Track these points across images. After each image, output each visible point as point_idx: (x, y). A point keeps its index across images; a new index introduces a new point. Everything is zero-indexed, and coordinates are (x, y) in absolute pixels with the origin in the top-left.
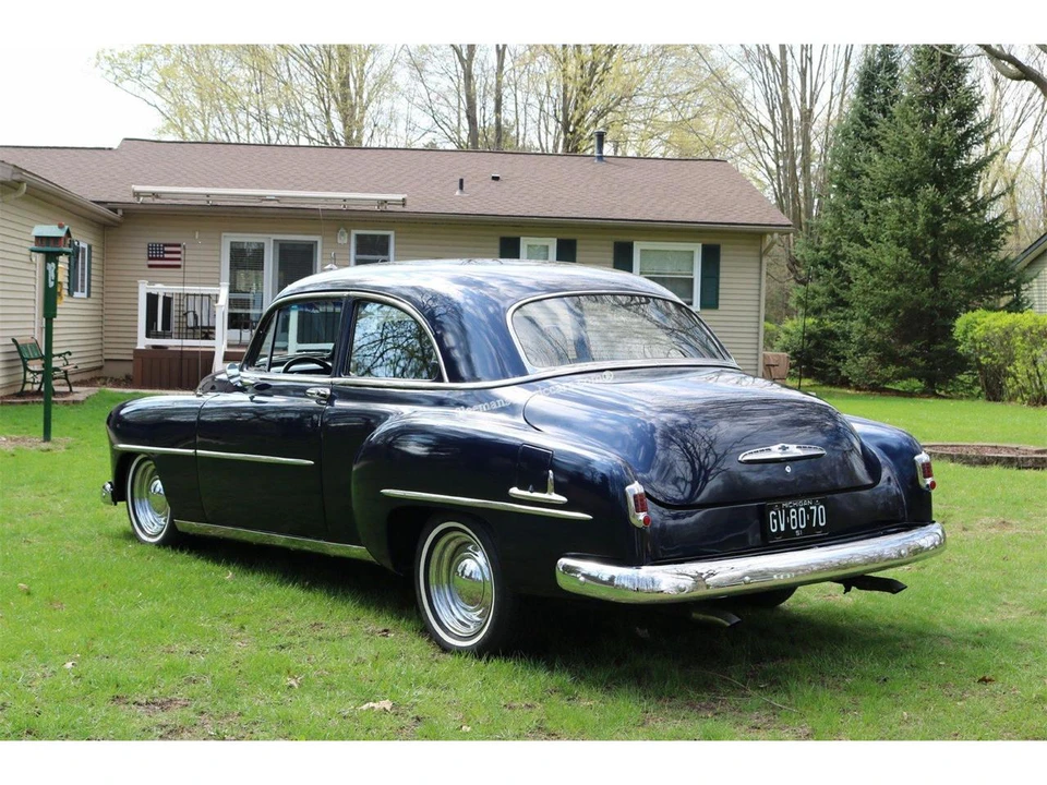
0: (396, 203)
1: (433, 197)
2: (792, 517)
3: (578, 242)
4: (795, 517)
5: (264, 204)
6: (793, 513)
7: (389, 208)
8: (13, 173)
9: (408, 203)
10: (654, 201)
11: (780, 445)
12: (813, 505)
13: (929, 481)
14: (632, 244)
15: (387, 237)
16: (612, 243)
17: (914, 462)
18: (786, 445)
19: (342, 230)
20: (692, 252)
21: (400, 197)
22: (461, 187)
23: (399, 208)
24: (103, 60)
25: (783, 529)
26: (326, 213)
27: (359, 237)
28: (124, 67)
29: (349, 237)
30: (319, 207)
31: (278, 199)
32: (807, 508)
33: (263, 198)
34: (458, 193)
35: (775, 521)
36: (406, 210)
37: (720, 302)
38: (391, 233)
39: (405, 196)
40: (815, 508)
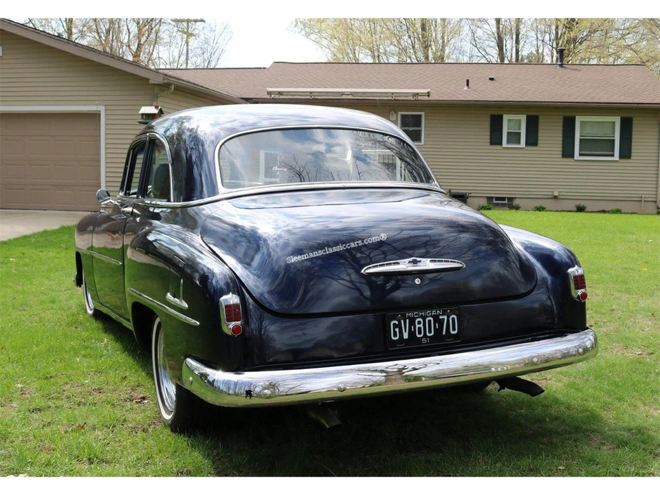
0: (422, 95)
1: (449, 91)
2: (417, 326)
3: (540, 117)
4: (421, 326)
5: (344, 97)
6: (419, 323)
7: (420, 98)
8: (164, 79)
9: (431, 94)
10: (591, 90)
11: (411, 259)
12: (443, 315)
13: (580, 292)
14: (575, 118)
15: (420, 116)
16: (561, 117)
17: (567, 275)
18: (418, 259)
19: (393, 112)
20: (614, 122)
21: (426, 91)
22: (468, 85)
23: (426, 98)
24: (299, 23)
25: (406, 336)
26: (382, 102)
27: (403, 116)
28: (311, 27)
29: (397, 117)
30: (377, 98)
31: (352, 94)
32: (436, 318)
33: (343, 94)
34: (466, 88)
35: (397, 330)
36: (429, 99)
37: (632, 154)
38: (423, 113)
39: (429, 90)
40: (445, 317)
